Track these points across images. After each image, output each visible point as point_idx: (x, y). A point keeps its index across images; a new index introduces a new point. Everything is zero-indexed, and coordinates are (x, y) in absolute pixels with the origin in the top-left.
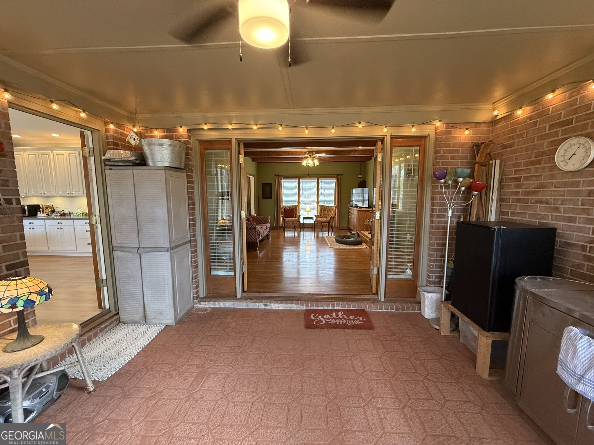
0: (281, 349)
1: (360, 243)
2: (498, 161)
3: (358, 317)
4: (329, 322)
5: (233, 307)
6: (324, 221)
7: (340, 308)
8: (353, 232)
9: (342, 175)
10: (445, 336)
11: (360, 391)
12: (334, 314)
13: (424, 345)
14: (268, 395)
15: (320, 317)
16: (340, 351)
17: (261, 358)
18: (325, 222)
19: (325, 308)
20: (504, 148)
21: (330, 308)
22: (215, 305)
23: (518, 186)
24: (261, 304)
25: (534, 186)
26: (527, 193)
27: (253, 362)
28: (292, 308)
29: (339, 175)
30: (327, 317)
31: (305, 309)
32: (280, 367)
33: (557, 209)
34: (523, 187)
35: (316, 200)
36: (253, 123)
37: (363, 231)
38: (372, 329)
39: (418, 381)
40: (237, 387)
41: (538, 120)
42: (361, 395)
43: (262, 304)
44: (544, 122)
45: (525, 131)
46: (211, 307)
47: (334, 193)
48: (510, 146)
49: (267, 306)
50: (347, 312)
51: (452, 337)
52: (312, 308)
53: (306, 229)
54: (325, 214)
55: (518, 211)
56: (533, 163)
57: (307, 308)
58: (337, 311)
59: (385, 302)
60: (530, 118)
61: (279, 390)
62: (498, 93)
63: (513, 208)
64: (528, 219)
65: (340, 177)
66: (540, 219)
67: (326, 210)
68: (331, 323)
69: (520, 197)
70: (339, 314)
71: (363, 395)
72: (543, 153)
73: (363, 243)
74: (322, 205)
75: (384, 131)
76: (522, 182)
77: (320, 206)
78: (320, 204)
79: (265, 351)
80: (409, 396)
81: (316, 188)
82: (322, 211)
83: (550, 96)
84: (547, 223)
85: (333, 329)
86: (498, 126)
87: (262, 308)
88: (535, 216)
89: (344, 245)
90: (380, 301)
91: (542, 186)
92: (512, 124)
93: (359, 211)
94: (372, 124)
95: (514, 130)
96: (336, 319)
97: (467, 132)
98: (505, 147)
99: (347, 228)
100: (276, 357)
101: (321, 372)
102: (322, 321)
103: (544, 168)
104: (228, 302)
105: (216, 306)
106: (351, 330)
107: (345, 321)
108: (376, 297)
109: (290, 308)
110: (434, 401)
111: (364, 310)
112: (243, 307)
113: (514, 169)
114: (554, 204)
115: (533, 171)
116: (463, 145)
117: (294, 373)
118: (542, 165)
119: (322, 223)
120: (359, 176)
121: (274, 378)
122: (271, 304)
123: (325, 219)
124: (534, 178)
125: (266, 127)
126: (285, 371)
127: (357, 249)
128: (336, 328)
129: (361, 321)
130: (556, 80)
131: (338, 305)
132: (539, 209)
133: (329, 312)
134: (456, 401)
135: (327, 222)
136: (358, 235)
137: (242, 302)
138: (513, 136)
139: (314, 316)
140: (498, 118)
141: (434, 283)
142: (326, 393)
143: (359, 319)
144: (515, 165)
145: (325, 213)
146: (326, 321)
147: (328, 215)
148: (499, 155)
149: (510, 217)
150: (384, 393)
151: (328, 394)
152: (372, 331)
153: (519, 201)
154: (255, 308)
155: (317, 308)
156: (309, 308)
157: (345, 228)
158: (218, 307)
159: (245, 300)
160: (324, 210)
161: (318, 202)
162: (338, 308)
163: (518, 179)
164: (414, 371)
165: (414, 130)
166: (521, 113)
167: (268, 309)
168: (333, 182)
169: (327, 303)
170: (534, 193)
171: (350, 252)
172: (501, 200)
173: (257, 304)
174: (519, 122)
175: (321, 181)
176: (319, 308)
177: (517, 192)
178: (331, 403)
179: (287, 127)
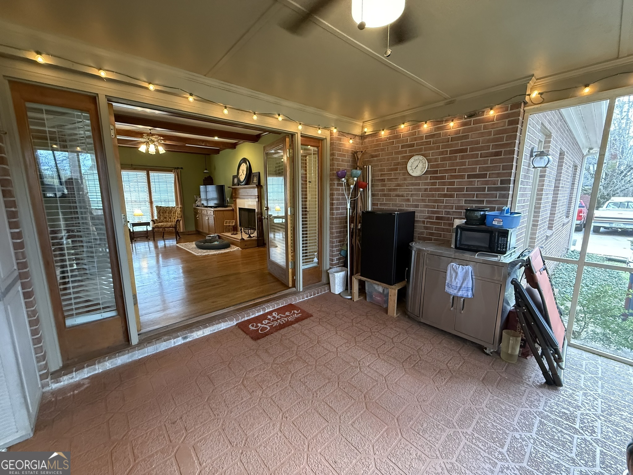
0: (253, 370)
1: (227, 246)
2: (370, 166)
3: (293, 311)
4: (273, 325)
5: (130, 360)
6: (168, 226)
7: (270, 310)
8: (211, 235)
9: (182, 168)
10: (357, 301)
11: (348, 363)
12: (269, 317)
13: (352, 312)
14: (286, 414)
15: (259, 325)
16: (306, 344)
17: (241, 389)
18: (170, 227)
19: (256, 315)
20: (372, 158)
21: (262, 313)
22: (95, 370)
23: (384, 185)
24: (178, 338)
25: (394, 185)
26: (390, 190)
27: (236, 399)
28: (220, 328)
29: (178, 168)
30: (267, 322)
31: (235, 324)
32: (270, 386)
33: (408, 200)
34: (387, 186)
35: (148, 199)
36: (145, 80)
37: (224, 232)
38: (312, 316)
39: (370, 336)
40: (246, 432)
41: (394, 140)
42: (351, 365)
43: (180, 338)
44: (398, 142)
45: (386, 147)
46: (86, 376)
47: (173, 190)
48: (376, 156)
49: (187, 338)
50: (279, 311)
51: (360, 300)
52: (243, 320)
53: (139, 239)
54: (166, 218)
55: (384, 202)
56: (392, 170)
57: (238, 322)
58: (270, 313)
59: (304, 291)
60: (389, 138)
61: (291, 403)
62: (367, 115)
63: (381, 200)
64: (391, 208)
65: (180, 171)
66: (399, 207)
67: (166, 212)
68: (276, 325)
69: (385, 193)
70: (274, 314)
71: (352, 364)
72: (398, 164)
73: (231, 245)
74: (159, 205)
75: (298, 129)
76: (386, 183)
77: (157, 207)
78: (155, 205)
79: (237, 381)
80: (374, 348)
81: (146, 184)
82: (161, 214)
83: (402, 126)
84: (403, 209)
85: (282, 330)
86: (366, 140)
87: (180, 343)
88: (396, 205)
89: (212, 251)
90: (300, 292)
91: (399, 185)
92: (377, 140)
93: (215, 211)
94: (289, 119)
95: (378, 145)
96: (276, 321)
97: (351, 141)
98: (373, 156)
99: (194, 233)
100: (256, 380)
101: (309, 368)
102: (267, 328)
103: (399, 173)
104: (119, 356)
105: (96, 372)
106: (297, 324)
107: (286, 319)
108: (294, 289)
109: (218, 329)
110: (387, 343)
111: (291, 304)
112: (150, 354)
113: (380, 173)
114: (407, 197)
115: (393, 175)
116: (347, 151)
117: (288, 382)
118: (398, 172)
119: (166, 229)
120: (205, 171)
121: (275, 397)
122: (192, 334)
123: (169, 224)
124: (394, 180)
125: (164, 90)
126: (279, 385)
127: (229, 252)
128: (284, 328)
129: (297, 314)
130: (404, 116)
131: (268, 307)
132: (398, 201)
133: (264, 317)
134: (396, 336)
135: (173, 227)
136: (219, 237)
137: (145, 347)
138: (378, 149)
139: (252, 326)
140: (367, 134)
141: (336, 264)
142: (329, 379)
143: (294, 313)
144: (381, 170)
145: (165, 216)
146: (269, 326)
147: (170, 218)
148: (369, 162)
149: (379, 207)
150: (362, 355)
151: (331, 379)
152: (312, 317)
153: (385, 195)
154: (170, 347)
155: (248, 318)
156: (240, 321)
157: (192, 233)
158: (101, 371)
159: (149, 343)
160: (163, 213)
161: (151, 202)
162: (268, 311)
163: (383, 180)
164: (362, 331)
165: (320, 132)
166: (384, 134)
167: (190, 342)
168: (170, 177)
169: (256, 309)
170: (395, 190)
171: (226, 256)
172: (373, 195)
173: (172, 341)
174: (381, 140)
175: (152, 174)
176: (251, 317)
177: (383, 189)
178: (340, 383)
179: (200, 99)
